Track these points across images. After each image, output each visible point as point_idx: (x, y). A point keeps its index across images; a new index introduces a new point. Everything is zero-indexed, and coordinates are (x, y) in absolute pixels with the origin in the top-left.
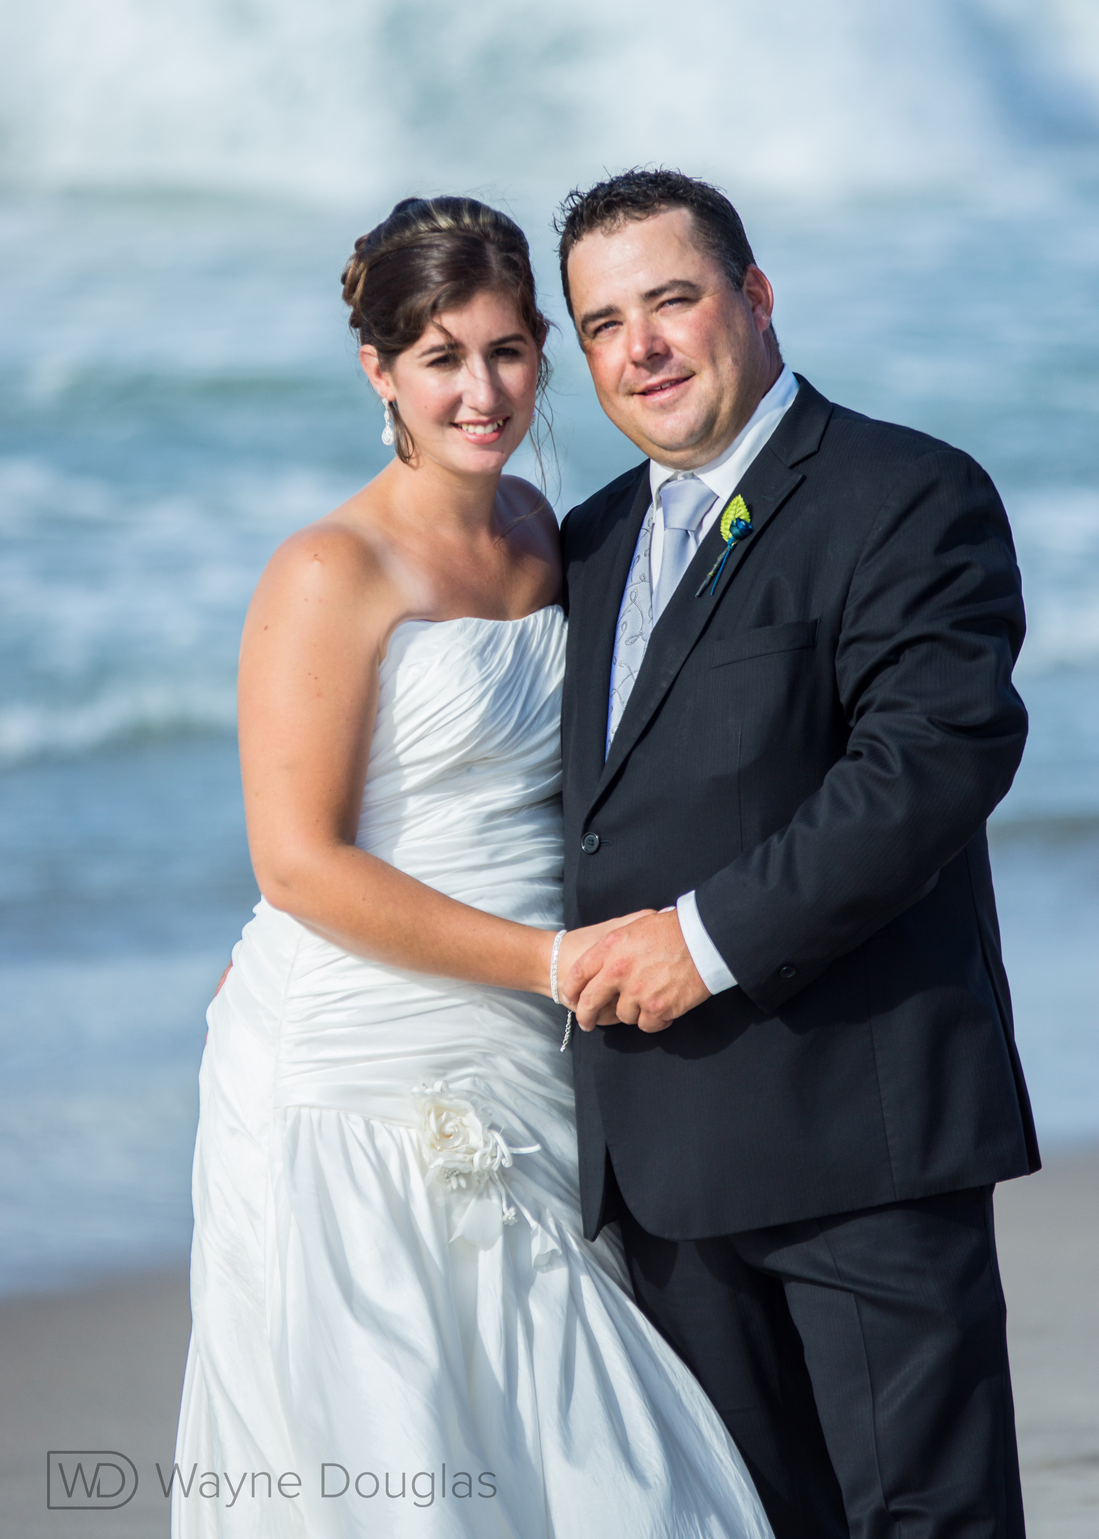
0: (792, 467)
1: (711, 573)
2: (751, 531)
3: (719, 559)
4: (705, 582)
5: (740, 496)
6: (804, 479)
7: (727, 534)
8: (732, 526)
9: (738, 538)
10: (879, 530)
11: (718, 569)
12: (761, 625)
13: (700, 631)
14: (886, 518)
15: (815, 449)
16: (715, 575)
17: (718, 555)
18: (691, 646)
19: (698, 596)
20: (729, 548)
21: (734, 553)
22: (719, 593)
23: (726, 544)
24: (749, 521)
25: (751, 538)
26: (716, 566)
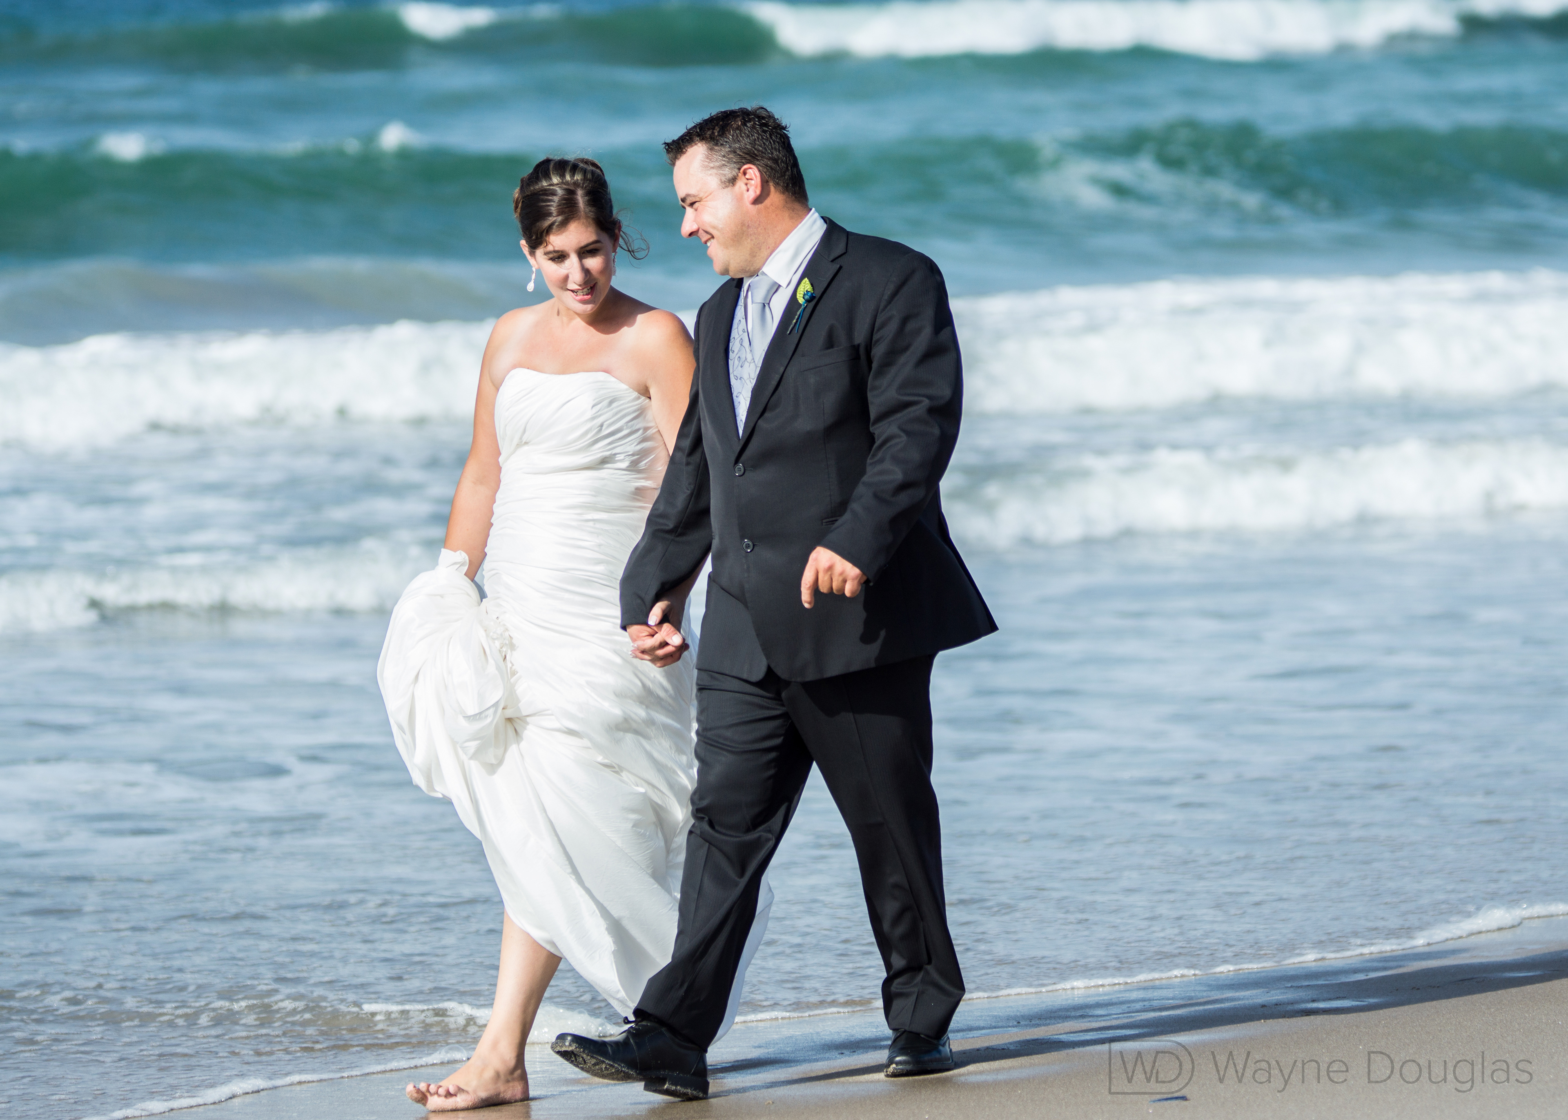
0: (832, 261)
1: (795, 321)
2: (814, 297)
3: (798, 313)
4: (791, 326)
5: (806, 279)
6: (841, 267)
7: (801, 300)
8: (804, 295)
9: (808, 301)
10: (888, 293)
11: (798, 319)
12: (828, 348)
13: (792, 352)
14: (891, 288)
15: (844, 251)
16: (797, 322)
17: (797, 311)
18: (788, 360)
19: (789, 334)
20: (803, 307)
21: (806, 310)
22: (800, 331)
23: (801, 305)
24: (812, 292)
25: (815, 300)
26: (797, 317)
